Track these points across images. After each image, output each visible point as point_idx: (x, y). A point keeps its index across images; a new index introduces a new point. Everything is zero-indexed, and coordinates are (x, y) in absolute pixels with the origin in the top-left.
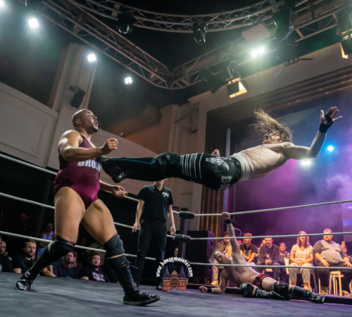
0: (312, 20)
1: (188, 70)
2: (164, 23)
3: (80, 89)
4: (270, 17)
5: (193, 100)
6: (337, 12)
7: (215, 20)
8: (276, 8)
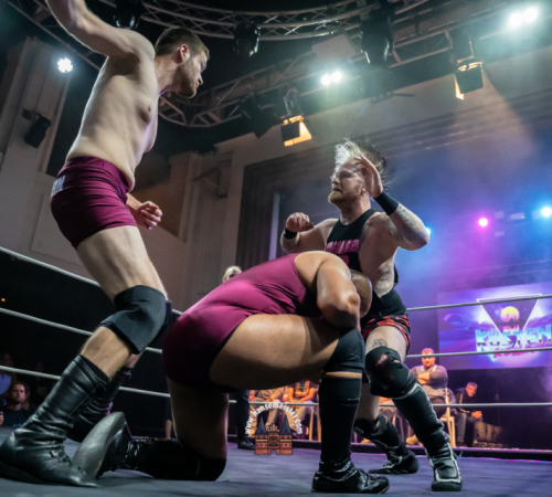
0: (414, 37)
1: (220, 99)
2: (192, 19)
3: (40, 116)
4: (357, 26)
5: (223, 146)
6: (451, 29)
7: (272, 22)
8: (366, 13)
